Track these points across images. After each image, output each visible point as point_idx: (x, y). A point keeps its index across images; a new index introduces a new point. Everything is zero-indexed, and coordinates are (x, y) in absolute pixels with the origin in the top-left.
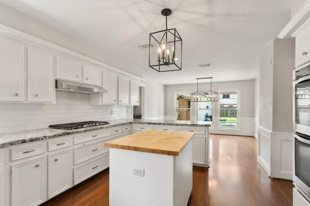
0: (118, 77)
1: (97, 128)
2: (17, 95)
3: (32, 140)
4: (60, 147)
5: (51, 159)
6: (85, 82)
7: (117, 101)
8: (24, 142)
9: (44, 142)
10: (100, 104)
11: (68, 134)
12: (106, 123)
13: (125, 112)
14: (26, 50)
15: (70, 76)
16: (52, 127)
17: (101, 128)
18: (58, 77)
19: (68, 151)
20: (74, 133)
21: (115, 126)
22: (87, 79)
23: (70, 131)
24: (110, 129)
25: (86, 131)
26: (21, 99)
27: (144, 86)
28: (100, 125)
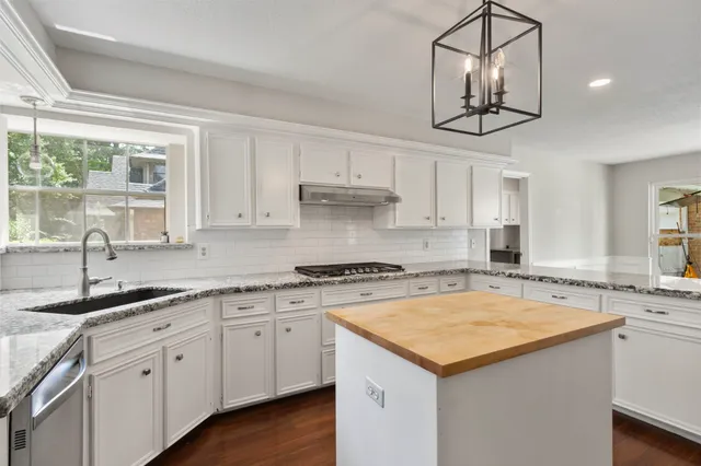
0: (436, 163)
1: (371, 279)
2: (240, 216)
3: (249, 290)
4: (294, 307)
5: (281, 327)
6: (355, 182)
7: (433, 217)
8: (238, 291)
9: (269, 295)
10: (390, 227)
11: (310, 284)
12: (399, 268)
13: (466, 245)
14: (253, 142)
15: (325, 175)
16: (299, 269)
17: (380, 278)
18: (304, 180)
19: (309, 318)
20: (320, 284)
21: (417, 275)
22: (359, 177)
23: (314, 280)
24: (406, 282)
25: (345, 282)
26: (246, 222)
27: (526, 175)
28: (380, 271)
